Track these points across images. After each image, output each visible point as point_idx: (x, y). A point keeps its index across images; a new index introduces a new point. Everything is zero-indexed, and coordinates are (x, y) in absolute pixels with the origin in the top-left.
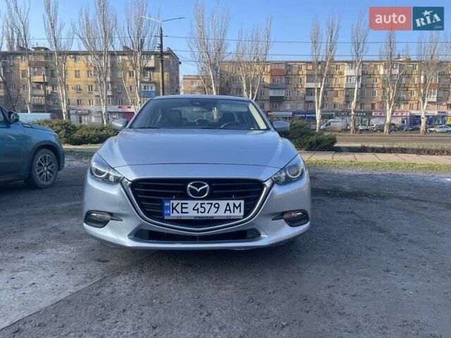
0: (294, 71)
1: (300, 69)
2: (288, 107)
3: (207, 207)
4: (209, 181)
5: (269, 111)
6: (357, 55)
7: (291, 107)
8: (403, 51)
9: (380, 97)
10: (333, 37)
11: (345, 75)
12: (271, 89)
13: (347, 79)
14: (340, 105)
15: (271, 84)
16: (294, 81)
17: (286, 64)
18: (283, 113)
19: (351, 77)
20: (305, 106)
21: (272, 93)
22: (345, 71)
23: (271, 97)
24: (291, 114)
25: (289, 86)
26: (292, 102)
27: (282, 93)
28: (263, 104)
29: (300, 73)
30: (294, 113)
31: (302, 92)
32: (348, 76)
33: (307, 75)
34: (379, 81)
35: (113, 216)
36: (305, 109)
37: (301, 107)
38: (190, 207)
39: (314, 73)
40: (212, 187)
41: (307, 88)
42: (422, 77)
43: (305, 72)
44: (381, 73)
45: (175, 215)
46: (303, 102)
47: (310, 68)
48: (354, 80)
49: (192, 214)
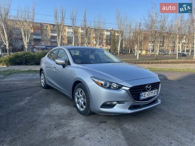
0: (45, 28)
1: (47, 27)
2: (43, 44)
3: (150, 93)
4: (151, 84)
5: (34, 46)
6: (73, 24)
9: (80, 41)
10: (63, 15)
12: (34, 35)
14: (65, 44)
15: (33, 33)
16: (45, 32)
17: (41, 24)
18: (41, 46)
19: (69, 32)
20: (51, 44)
21: (34, 37)
23: (34, 39)
24: (45, 47)
25: (42, 34)
26: (45, 42)
27: (39, 37)
28: (31, 42)
29: (47, 29)
30: (46, 47)
31: (49, 37)
32: (68, 32)
33: (51, 30)
34: (80, 35)
35: (119, 102)
36: (51, 45)
37: (49, 44)
38: (146, 94)
39: (54, 29)
40: (152, 86)
41: (51, 36)
42: (94, 35)
43: (50, 29)
44: (80, 32)
45: (142, 98)
46: (50, 42)
47: (52, 27)
48: (70, 33)
49: (147, 96)
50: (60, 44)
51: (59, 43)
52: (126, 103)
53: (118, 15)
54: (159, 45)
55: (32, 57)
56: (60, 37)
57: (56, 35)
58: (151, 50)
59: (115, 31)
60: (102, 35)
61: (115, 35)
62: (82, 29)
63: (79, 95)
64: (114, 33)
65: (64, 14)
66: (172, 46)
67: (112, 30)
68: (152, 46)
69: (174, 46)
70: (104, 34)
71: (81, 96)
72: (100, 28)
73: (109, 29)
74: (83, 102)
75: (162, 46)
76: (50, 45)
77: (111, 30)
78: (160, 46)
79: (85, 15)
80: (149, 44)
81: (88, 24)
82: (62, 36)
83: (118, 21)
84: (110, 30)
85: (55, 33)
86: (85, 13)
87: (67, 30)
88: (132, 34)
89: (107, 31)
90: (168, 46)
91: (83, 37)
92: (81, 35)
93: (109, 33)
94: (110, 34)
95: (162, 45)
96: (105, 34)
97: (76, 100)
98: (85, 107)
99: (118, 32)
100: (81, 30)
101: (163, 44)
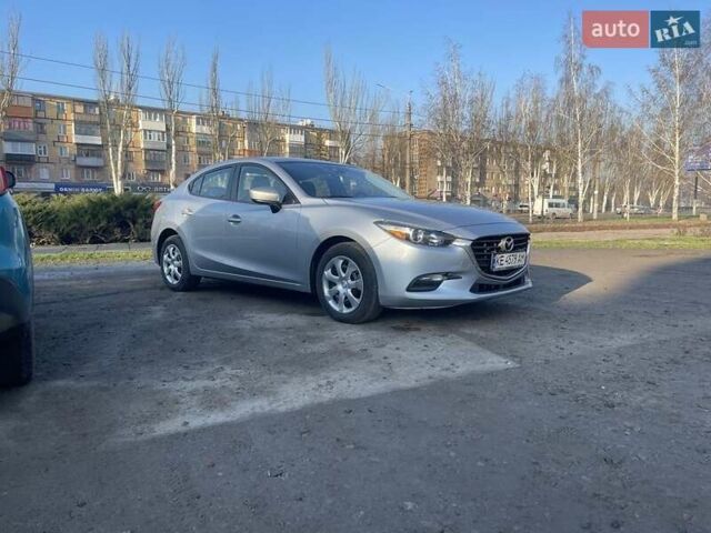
0: (51, 113)
1: (60, 109)
2: (44, 174)
3: (512, 258)
4: (514, 236)
6: (170, 100)
7: (50, 174)
8: (232, 104)
9: (195, 166)
10: (132, 67)
11: (141, 127)
12: (6, 140)
13: (145, 134)
14: (137, 175)
15: (5, 132)
16: (50, 129)
17: (34, 98)
19: (150, 131)
20: (76, 174)
21: (8, 148)
22: (140, 122)
23: (8, 156)
24: (53, 186)
25: (42, 137)
26: (52, 166)
27: (29, 150)
29: (62, 116)
30: (57, 187)
31: (70, 150)
32: (145, 131)
33: (76, 122)
34: (192, 142)
35: (448, 276)
36: (76, 178)
37: (69, 175)
38: (504, 259)
39: (88, 118)
40: (515, 242)
41: (77, 144)
42: (246, 142)
43: (72, 117)
44: (194, 131)
45: (497, 267)
46: (73, 166)
47: (80, 109)
48: (155, 137)
49: (505, 265)
50: (120, 173)
51: (116, 172)
52: (464, 278)
53: (331, 76)
54: (469, 180)
55: (47, 213)
56: (120, 149)
57: (98, 140)
58: (447, 197)
59: (321, 130)
60: (277, 142)
61: (321, 145)
62: (202, 119)
63: (337, 275)
64: (319, 138)
65: (133, 62)
66: (510, 182)
67: (311, 127)
68: (447, 182)
69: (517, 186)
70: (283, 140)
71: (344, 275)
72: (269, 119)
73: (300, 124)
74: (349, 291)
75: (478, 185)
76: (74, 181)
77: (306, 127)
78: (475, 184)
79: (215, 70)
80: (439, 179)
81: (227, 103)
82: (126, 146)
83: (332, 95)
84: (302, 128)
85: (93, 134)
86: (215, 65)
87: (143, 122)
88: (380, 143)
89: (294, 129)
90: (498, 185)
91: (203, 149)
92: (199, 144)
93: (300, 138)
94: (303, 140)
95: (478, 180)
96: (288, 142)
97: (326, 290)
98: (358, 301)
99: (332, 134)
100: (198, 123)
101: (482, 177)
